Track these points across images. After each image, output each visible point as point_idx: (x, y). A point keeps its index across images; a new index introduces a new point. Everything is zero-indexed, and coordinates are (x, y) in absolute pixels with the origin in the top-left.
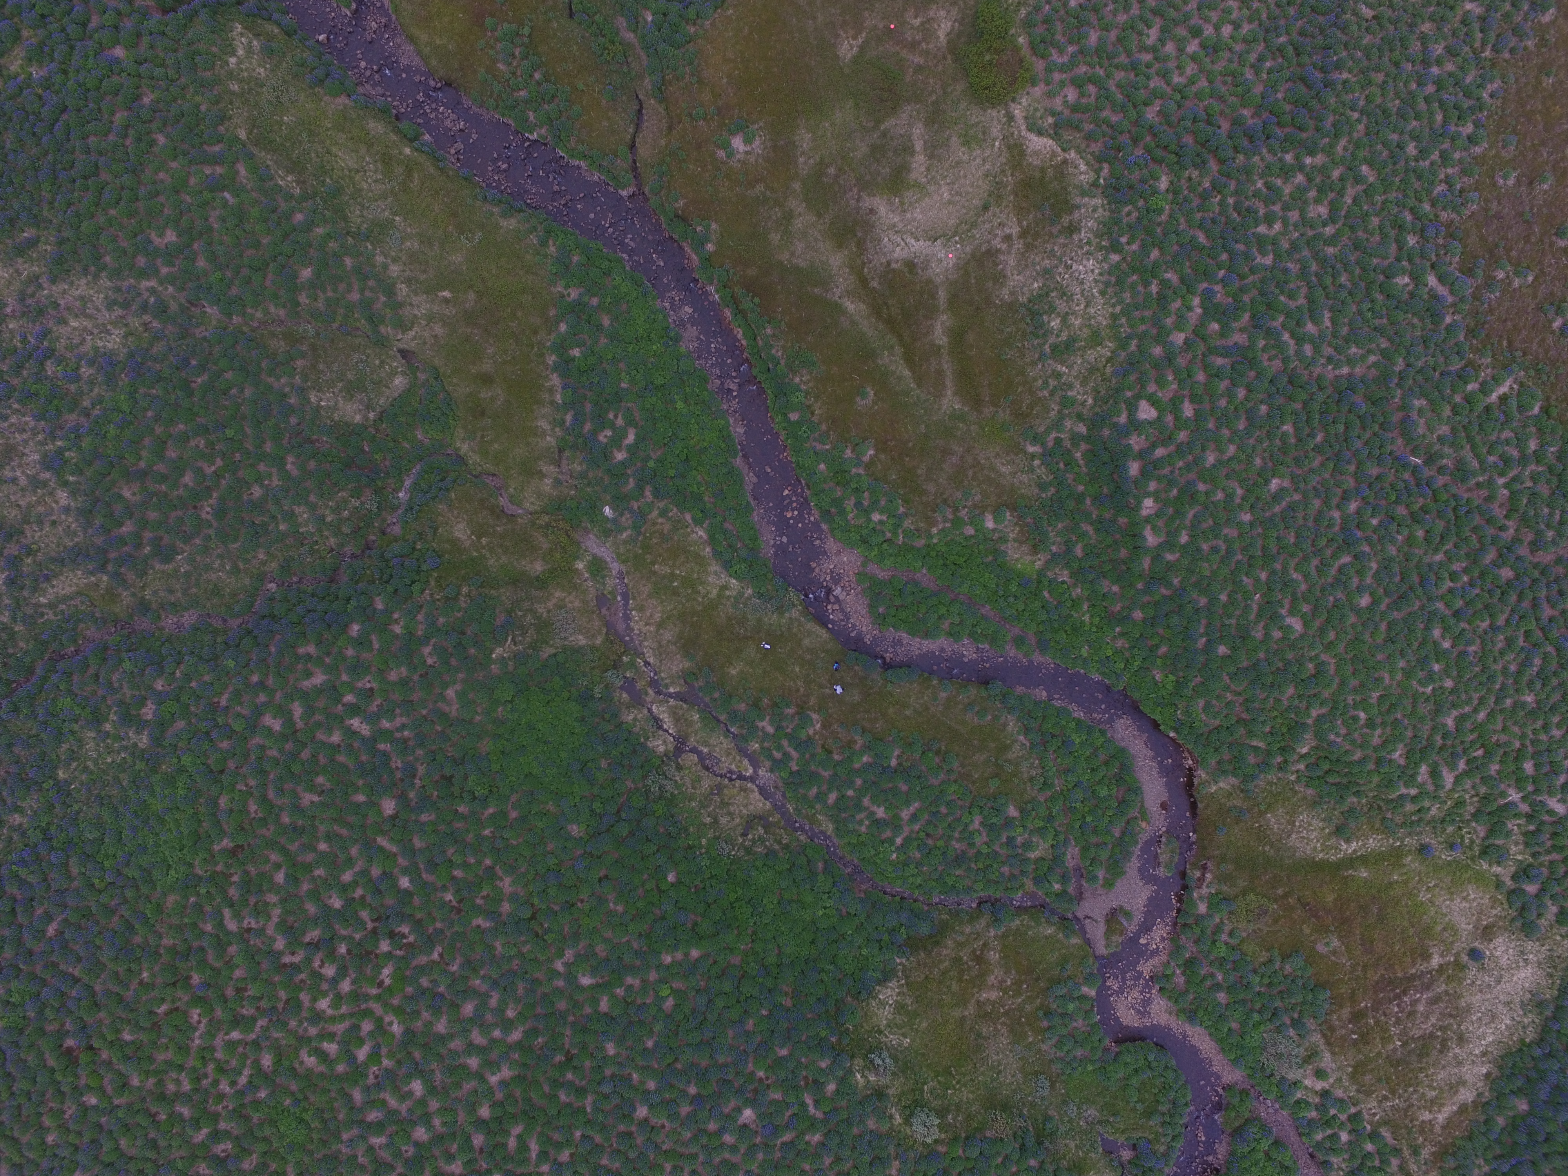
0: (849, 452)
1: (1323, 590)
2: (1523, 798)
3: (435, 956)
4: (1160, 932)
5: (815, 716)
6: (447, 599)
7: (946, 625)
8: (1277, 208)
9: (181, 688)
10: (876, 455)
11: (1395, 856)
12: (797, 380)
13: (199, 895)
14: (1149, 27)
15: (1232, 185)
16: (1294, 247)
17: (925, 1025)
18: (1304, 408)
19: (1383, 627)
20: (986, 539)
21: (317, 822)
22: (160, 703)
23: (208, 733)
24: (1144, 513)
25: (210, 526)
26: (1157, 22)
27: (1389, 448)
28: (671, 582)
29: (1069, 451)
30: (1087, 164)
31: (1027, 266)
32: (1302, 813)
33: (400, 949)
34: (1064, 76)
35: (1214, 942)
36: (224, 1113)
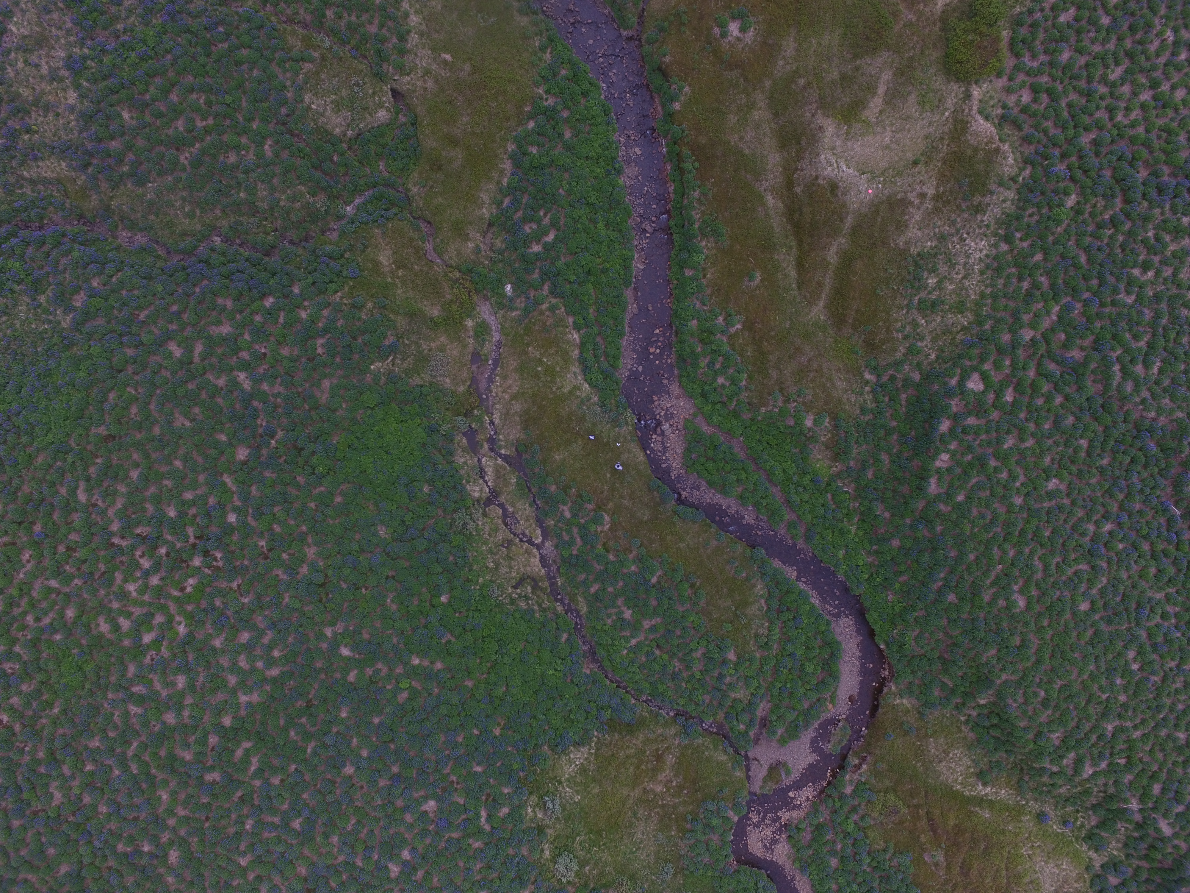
0: (721, 319)
1: (1054, 584)
3: (234, 585)
4: (808, 793)
5: (607, 518)
6: (353, 306)
7: (740, 489)
8: (1156, 259)
9: (113, 291)
10: (741, 330)
11: (1017, 811)
12: (703, 244)
13: (65, 461)
14: (1117, 64)
15: (1129, 224)
16: (1157, 298)
17: (596, 790)
18: (1104, 431)
19: (1090, 632)
20: (801, 433)
21: (181, 441)
22: (90, 297)
23: (121, 336)
24: (938, 464)
25: (184, 170)
26: (1126, 63)
27: (1158, 492)
28: (537, 366)
29: (898, 389)
30: (1015, 160)
31: (928, 225)
32: (958, 748)
33: (209, 568)
34: (1026, 79)
35: (847, 818)
36: (22, 639)
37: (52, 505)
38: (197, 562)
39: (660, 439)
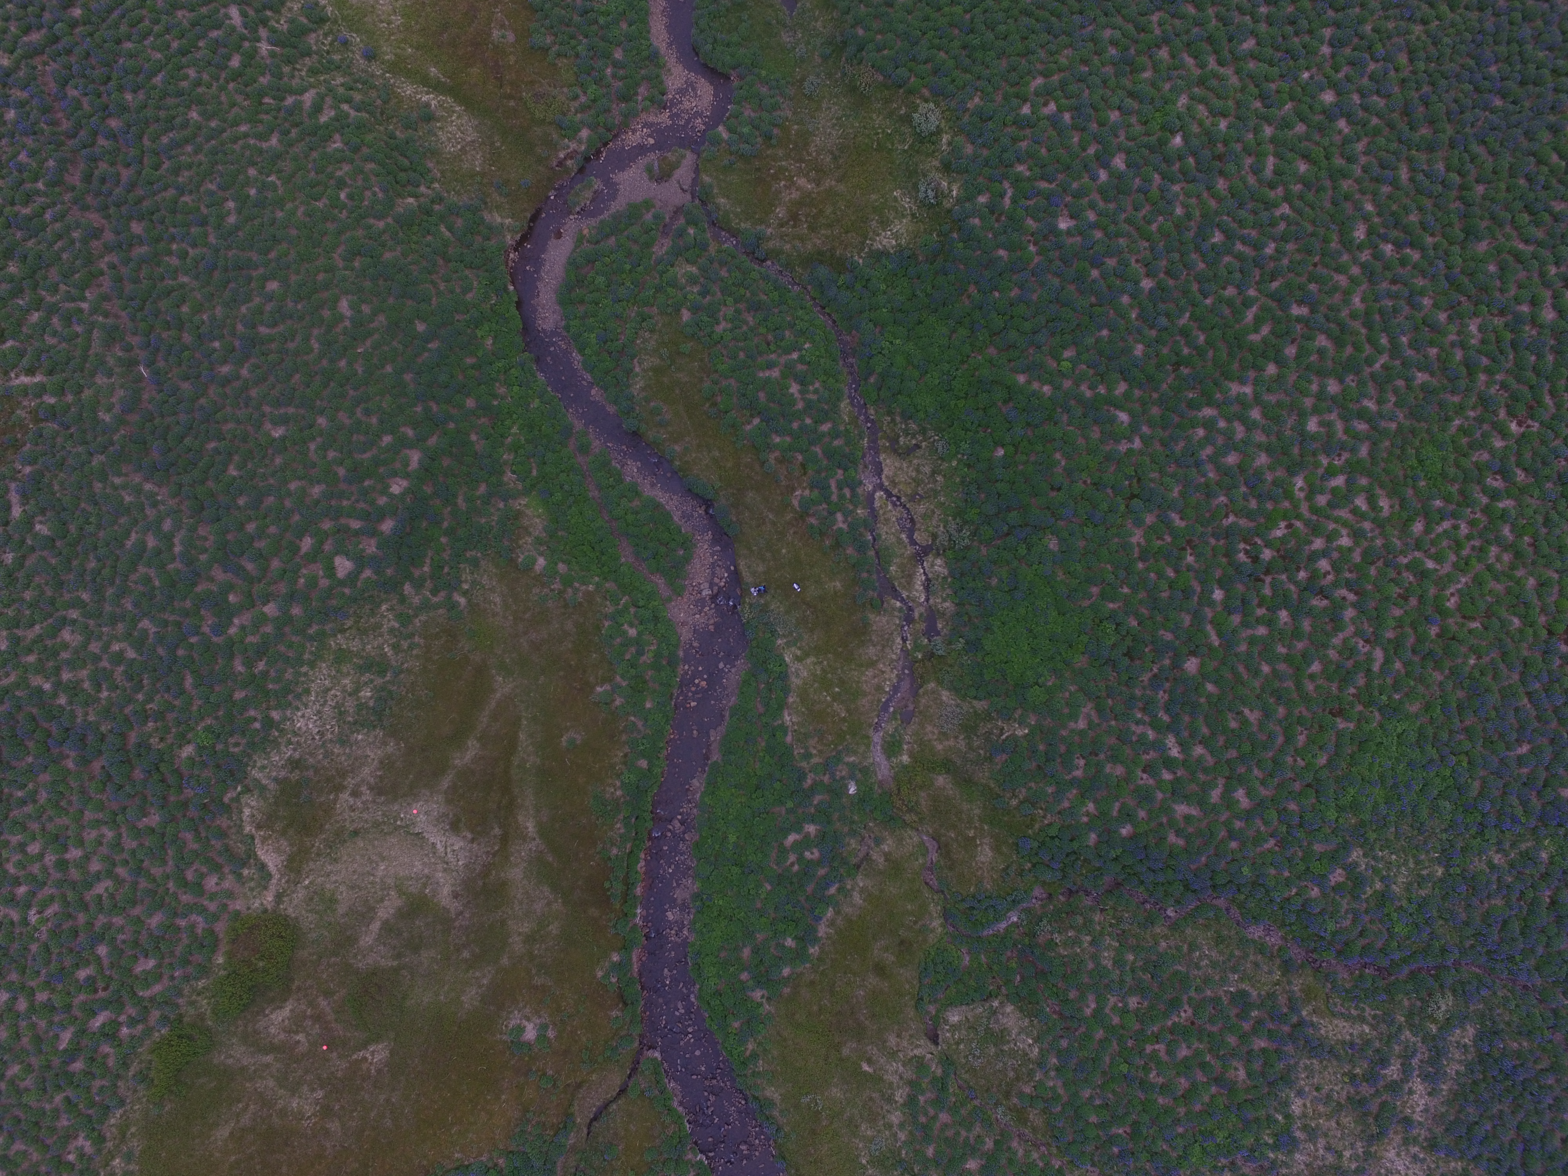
0: (618, 702)
1: (301, 319)
2: (258, 41)
3: (1232, 518)
4: (632, 139)
5: (795, 503)
6: (1033, 805)
7: (636, 503)
8: (105, 664)
9: (1299, 878)
10: (597, 684)
11: (397, 67)
12: (619, 793)
14: (100, 897)
15: (127, 711)
16: (114, 620)
17: (873, 197)
18: (207, 479)
19: (273, 255)
20: (553, 551)
21: (1258, 691)
22: (1324, 876)
23: (1301, 825)
24: (405, 483)
25: (1190, 998)
26: (89, 896)
27: (159, 397)
28: (839, 693)
29: (431, 578)
30: (242, 812)
31: (356, 759)
32: (450, 153)
33: (1256, 543)
34: (206, 903)
35: (594, 101)
36: (1477, 509)
37: (1414, 651)
38: (1267, 554)
39: (716, 580)
